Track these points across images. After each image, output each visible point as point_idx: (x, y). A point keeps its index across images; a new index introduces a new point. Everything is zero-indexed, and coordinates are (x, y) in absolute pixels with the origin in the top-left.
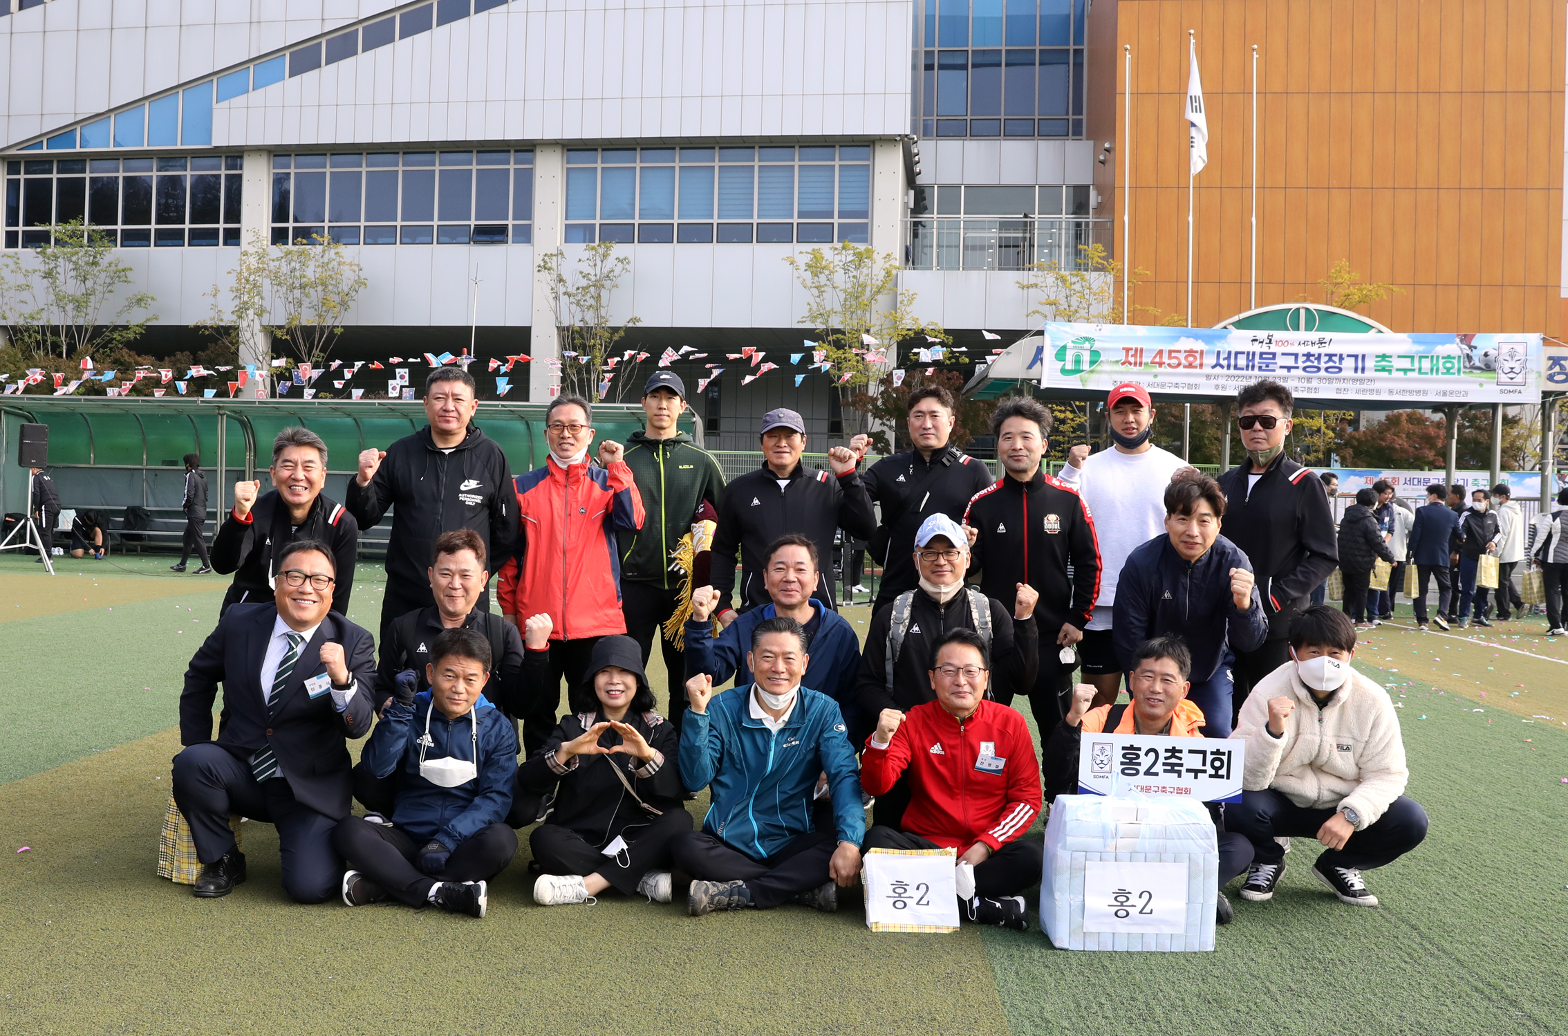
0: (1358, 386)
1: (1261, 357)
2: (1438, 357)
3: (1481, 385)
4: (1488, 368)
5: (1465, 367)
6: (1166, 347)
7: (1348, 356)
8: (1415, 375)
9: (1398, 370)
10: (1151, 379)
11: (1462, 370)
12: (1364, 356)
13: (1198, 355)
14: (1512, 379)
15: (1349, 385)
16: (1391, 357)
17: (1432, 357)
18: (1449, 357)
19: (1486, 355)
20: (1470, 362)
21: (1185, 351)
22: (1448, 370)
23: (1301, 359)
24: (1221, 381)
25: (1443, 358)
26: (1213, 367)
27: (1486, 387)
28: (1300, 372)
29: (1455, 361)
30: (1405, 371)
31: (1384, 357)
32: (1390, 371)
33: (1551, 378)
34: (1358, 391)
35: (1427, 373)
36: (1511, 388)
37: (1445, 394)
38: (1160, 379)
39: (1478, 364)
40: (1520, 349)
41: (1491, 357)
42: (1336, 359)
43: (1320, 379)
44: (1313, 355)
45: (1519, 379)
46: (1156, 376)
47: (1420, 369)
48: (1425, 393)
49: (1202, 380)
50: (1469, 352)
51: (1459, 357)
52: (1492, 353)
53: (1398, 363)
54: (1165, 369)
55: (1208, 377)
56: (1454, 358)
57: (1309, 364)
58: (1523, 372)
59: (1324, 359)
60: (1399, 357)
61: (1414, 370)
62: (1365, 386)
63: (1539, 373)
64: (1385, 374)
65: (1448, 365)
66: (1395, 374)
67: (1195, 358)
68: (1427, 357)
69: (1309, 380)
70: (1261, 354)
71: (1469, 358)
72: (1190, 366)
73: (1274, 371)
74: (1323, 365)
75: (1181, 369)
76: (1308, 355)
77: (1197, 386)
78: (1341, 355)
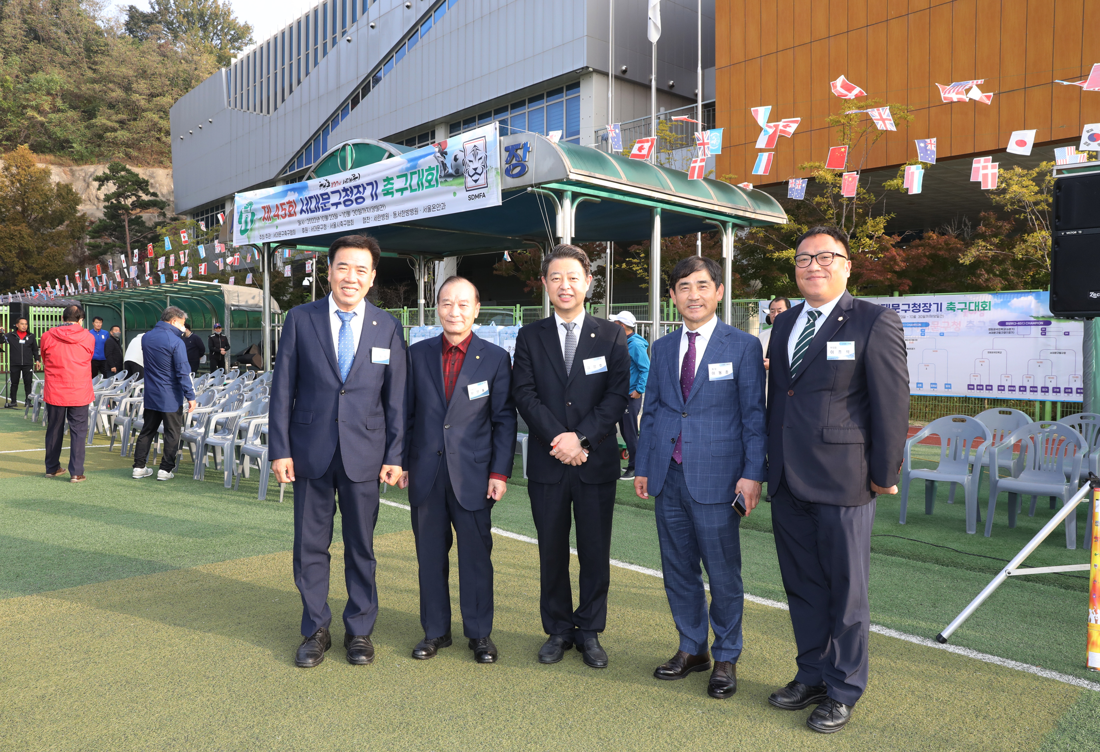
0: (376, 213)
1: (323, 199)
2: (422, 170)
3: (455, 194)
4: (458, 174)
5: (441, 177)
6: (279, 202)
7: (368, 184)
8: (407, 193)
9: (397, 191)
10: (273, 230)
11: (439, 180)
12: (376, 182)
13: (293, 204)
14: (476, 181)
15: (372, 214)
16: (392, 179)
17: (419, 171)
18: (430, 169)
19: (456, 159)
20: (445, 170)
21: (288, 203)
22: (429, 182)
23: (343, 194)
24: (305, 225)
25: (427, 171)
26: (301, 213)
27: (459, 195)
28: (341, 207)
29: (435, 172)
30: (402, 190)
31: (388, 180)
32: (392, 193)
33: (508, 172)
34: (376, 218)
35: (415, 190)
36: (476, 192)
37: (429, 209)
38: (280, 229)
39: (451, 171)
40: (480, 144)
41: (460, 161)
42: (361, 189)
43: (355, 211)
44: (347, 190)
45: (482, 181)
46: (277, 227)
47: (410, 186)
48: (415, 211)
49: (296, 226)
50: (442, 159)
51: (437, 166)
52: (461, 156)
53: (399, 184)
54: (281, 220)
55: (300, 222)
56: (433, 169)
57: (346, 198)
58: (485, 171)
59: (355, 191)
60: (398, 177)
61: (406, 189)
62: (380, 213)
63: (496, 169)
64: (389, 197)
65: (430, 177)
66: (397, 195)
67: (292, 206)
68: (415, 173)
69: (348, 213)
70: (322, 195)
71: (444, 165)
72: (291, 215)
73: (329, 209)
74: (354, 198)
75: (287, 219)
76: (345, 190)
77: (293, 232)
78: (362, 185)
